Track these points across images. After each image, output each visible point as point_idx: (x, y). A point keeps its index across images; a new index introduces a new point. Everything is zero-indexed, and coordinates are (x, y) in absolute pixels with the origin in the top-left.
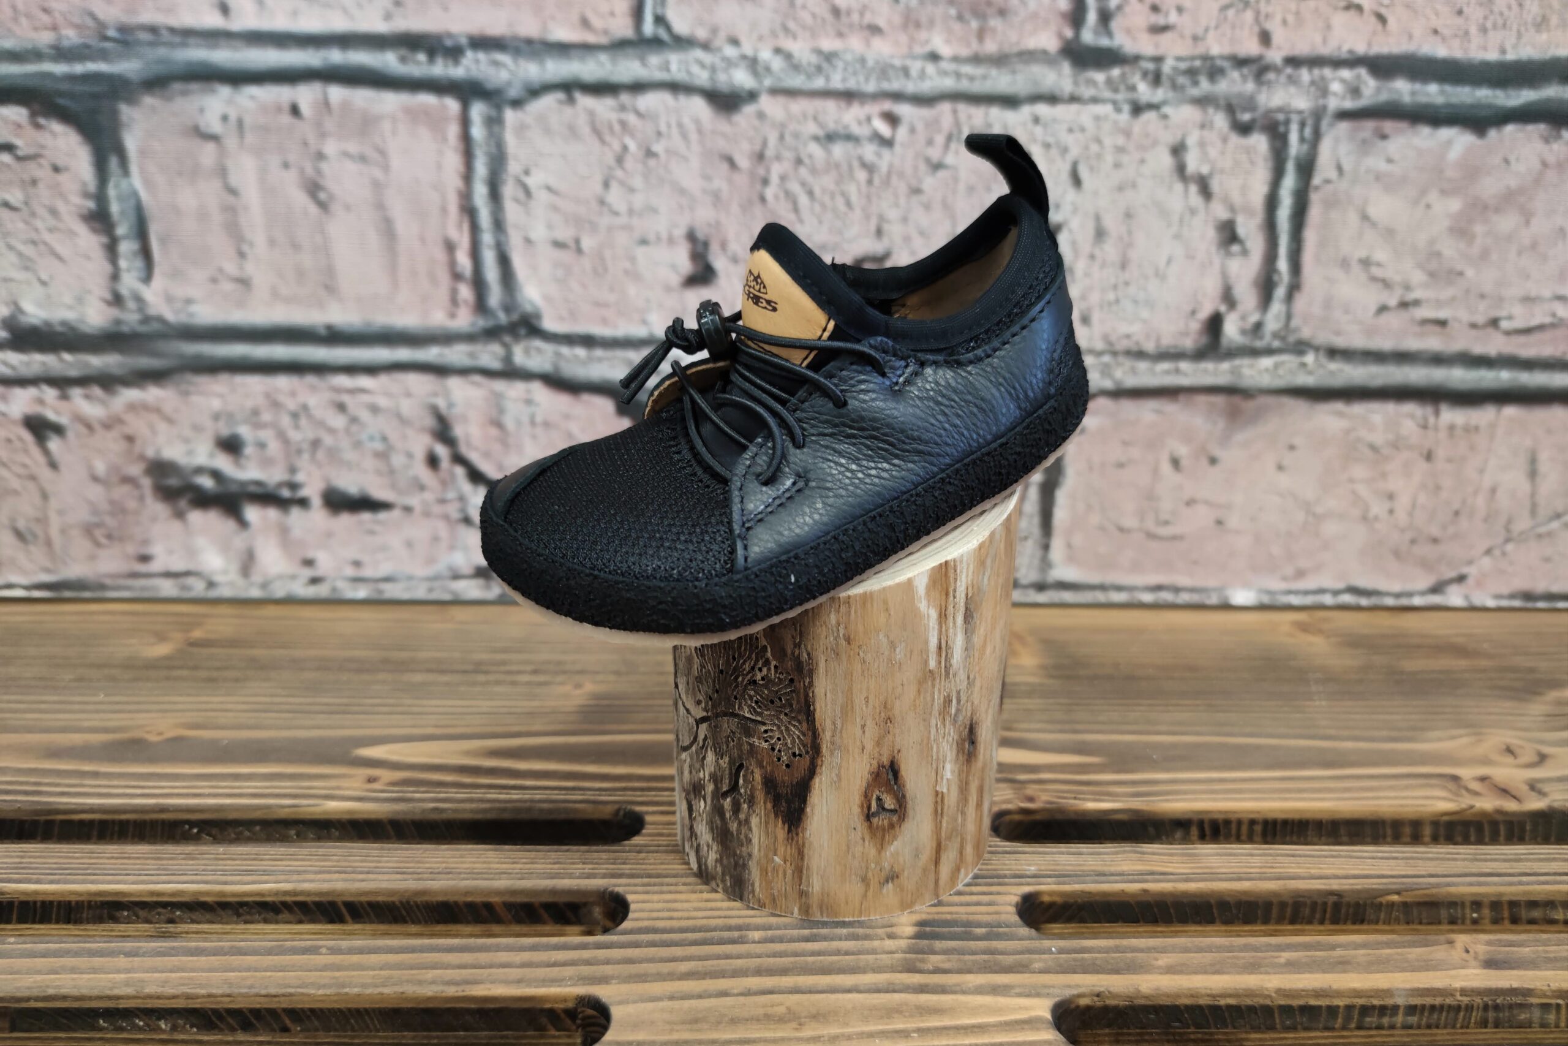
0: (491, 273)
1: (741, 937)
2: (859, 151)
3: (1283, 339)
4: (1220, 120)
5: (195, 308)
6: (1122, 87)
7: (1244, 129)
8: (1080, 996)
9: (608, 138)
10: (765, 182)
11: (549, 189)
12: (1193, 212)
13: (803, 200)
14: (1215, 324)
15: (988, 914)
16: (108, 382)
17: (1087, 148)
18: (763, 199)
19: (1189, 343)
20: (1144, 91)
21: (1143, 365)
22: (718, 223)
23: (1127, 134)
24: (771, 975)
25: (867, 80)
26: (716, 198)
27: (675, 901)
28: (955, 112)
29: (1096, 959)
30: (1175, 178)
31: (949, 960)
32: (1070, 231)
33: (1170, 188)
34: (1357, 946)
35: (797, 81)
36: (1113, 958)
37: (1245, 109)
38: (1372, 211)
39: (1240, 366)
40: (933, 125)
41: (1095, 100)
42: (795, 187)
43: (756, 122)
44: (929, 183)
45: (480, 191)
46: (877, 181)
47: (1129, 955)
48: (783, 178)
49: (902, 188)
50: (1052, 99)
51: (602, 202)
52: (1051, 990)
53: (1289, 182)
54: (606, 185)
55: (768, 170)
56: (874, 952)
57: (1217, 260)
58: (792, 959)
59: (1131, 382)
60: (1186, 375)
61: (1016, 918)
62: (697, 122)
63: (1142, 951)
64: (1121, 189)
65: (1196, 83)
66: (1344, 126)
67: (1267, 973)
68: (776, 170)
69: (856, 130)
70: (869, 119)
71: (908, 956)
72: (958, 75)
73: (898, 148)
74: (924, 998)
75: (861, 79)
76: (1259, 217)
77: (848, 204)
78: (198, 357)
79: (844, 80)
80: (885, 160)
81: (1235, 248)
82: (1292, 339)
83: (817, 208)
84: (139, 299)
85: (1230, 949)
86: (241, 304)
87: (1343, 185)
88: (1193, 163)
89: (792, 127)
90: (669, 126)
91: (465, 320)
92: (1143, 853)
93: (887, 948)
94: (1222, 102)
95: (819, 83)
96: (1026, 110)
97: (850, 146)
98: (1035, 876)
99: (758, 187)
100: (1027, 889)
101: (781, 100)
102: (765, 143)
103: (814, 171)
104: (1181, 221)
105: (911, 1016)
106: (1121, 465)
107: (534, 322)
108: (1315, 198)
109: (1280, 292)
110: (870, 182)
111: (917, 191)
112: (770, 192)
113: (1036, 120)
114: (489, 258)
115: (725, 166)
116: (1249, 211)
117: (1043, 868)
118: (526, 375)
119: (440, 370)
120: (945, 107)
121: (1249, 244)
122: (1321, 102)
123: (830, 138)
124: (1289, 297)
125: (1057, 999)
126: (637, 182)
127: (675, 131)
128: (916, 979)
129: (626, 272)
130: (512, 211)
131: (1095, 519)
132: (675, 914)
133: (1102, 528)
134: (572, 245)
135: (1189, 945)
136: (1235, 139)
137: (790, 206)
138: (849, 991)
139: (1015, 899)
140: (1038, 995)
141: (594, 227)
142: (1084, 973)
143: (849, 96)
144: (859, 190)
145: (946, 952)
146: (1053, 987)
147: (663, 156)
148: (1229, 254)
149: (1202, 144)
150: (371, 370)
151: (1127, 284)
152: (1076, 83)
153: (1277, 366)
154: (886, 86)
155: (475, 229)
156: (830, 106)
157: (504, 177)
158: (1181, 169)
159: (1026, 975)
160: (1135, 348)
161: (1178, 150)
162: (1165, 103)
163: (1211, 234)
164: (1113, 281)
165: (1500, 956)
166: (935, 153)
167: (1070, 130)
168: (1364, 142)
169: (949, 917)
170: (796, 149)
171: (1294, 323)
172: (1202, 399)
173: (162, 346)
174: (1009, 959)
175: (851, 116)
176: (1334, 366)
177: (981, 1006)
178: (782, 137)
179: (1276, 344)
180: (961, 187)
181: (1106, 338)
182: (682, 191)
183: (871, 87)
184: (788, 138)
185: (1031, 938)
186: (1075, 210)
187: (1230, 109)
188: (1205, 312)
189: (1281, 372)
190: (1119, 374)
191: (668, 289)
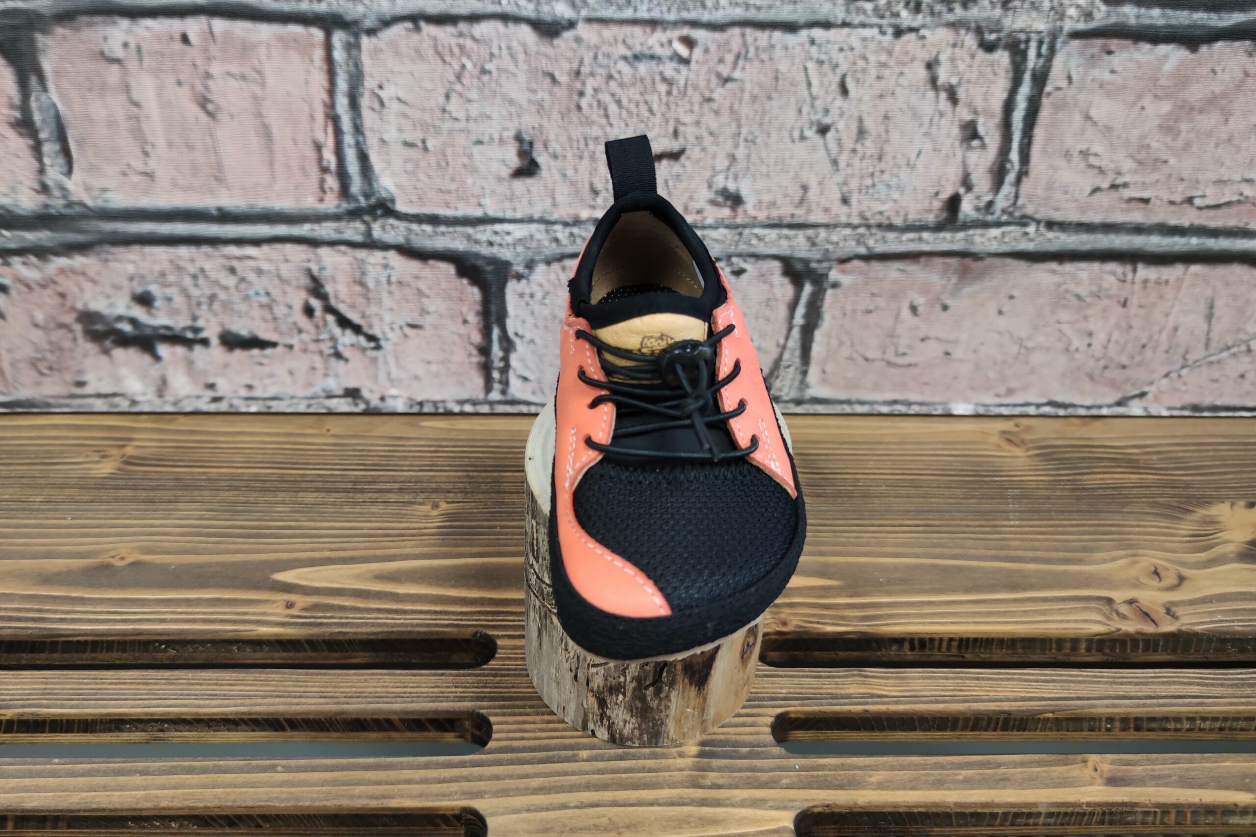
0: (353, 167)
1: (574, 756)
2: (661, 67)
3: (1011, 214)
4: (970, 40)
5: (108, 195)
6: (887, 14)
7: (989, 47)
8: (814, 807)
9: (448, 59)
10: (581, 94)
11: (399, 99)
12: (942, 114)
13: (613, 108)
14: (953, 203)
15: (751, 734)
16: (41, 252)
17: (855, 64)
18: (579, 108)
19: (931, 219)
20: (906, 18)
21: (891, 236)
22: (541, 126)
23: (890, 53)
24: (597, 791)
25: (669, 10)
26: (540, 107)
27: (525, 722)
28: (743, 35)
29: (828, 775)
30: (929, 87)
31: (723, 777)
32: (837, 130)
33: (924, 95)
34: (1016, 765)
35: (609, 12)
36: (840, 775)
37: (991, 31)
38: (1093, 113)
39: (973, 235)
40: (724, 46)
41: (864, 25)
42: (606, 98)
43: (574, 45)
44: (719, 93)
45: (342, 103)
46: (675, 92)
47: (851, 773)
48: (596, 90)
49: (696, 98)
50: (827, 25)
51: (444, 110)
52: (795, 804)
53: (1025, 90)
54: (448, 97)
55: (584, 84)
56: (668, 769)
57: (959, 153)
58: (610, 776)
59: (880, 248)
60: (927, 242)
61: (770, 738)
62: (524, 45)
63: (860, 768)
64: (881, 96)
65: (951, 10)
66: (1076, 43)
67: (949, 789)
68: (591, 83)
69: (658, 51)
70: (670, 42)
71: (693, 773)
72: (747, 6)
73: (693, 65)
74: (705, 811)
75: (665, 9)
76: (998, 118)
77: (651, 111)
78: (115, 232)
79: (649, 10)
80: (683, 75)
81: (975, 143)
82: (1017, 214)
83: (624, 114)
84: (62, 188)
85: (924, 767)
86: (147, 192)
87: (1072, 91)
88: (944, 75)
89: (605, 49)
90: (500, 48)
91: (331, 203)
92: (866, 677)
93: (679, 766)
94: (973, 25)
95: (628, 13)
96: (804, 33)
97: (653, 63)
98: (785, 699)
99: (575, 97)
100: (779, 711)
101: (596, 27)
102: (581, 62)
103: (622, 85)
104: (931, 121)
105: (696, 827)
106: (869, 312)
107: (389, 204)
108: (1045, 101)
109: (1011, 177)
110: (669, 93)
111: (709, 100)
112: (584, 103)
113: (813, 42)
114: (351, 155)
115: (548, 80)
116: (988, 114)
117: (792, 691)
118: (385, 247)
119: (314, 243)
120: (736, 31)
121: (987, 140)
122: (1058, 24)
123: (636, 57)
124: (1018, 181)
125: (799, 811)
126: (474, 95)
127: (505, 52)
128: (699, 793)
129: (464, 166)
130: (368, 118)
131: (845, 352)
132: (526, 735)
133: (850, 358)
134: (420, 144)
135: (895, 763)
136: (981, 55)
137: (602, 112)
138: (651, 804)
139: (770, 720)
140: (785, 808)
141: (438, 131)
142: (819, 789)
143: (653, 24)
144: (660, 99)
145: (719, 769)
146: (795, 801)
147: (494, 71)
148: (970, 148)
149: (952, 60)
150: (256, 242)
151: (882, 172)
152: (848, 11)
153: (1003, 234)
154: (685, 15)
155: (338, 132)
156: (637, 30)
157: (361, 90)
158: (933, 81)
159: (777, 791)
160: (887, 222)
161: (930, 66)
162: (924, 26)
163: (956, 131)
164: (871, 169)
165: (1119, 774)
166: (725, 70)
167: (841, 50)
168: (1093, 56)
169: (722, 737)
170: (608, 66)
171: (1020, 202)
172: (939, 261)
173: (84, 224)
174: (764, 776)
175: (655, 41)
176: (1050, 235)
177: (745, 818)
178: (596, 57)
179: (1004, 218)
180: (746, 96)
181: (862, 215)
182: (511, 102)
183: (672, 17)
184: (600, 56)
185: (780, 757)
186: (842, 115)
187: (979, 31)
188: (946, 195)
189: (1007, 239)
190: (871, 242)
191: (500, 179)
